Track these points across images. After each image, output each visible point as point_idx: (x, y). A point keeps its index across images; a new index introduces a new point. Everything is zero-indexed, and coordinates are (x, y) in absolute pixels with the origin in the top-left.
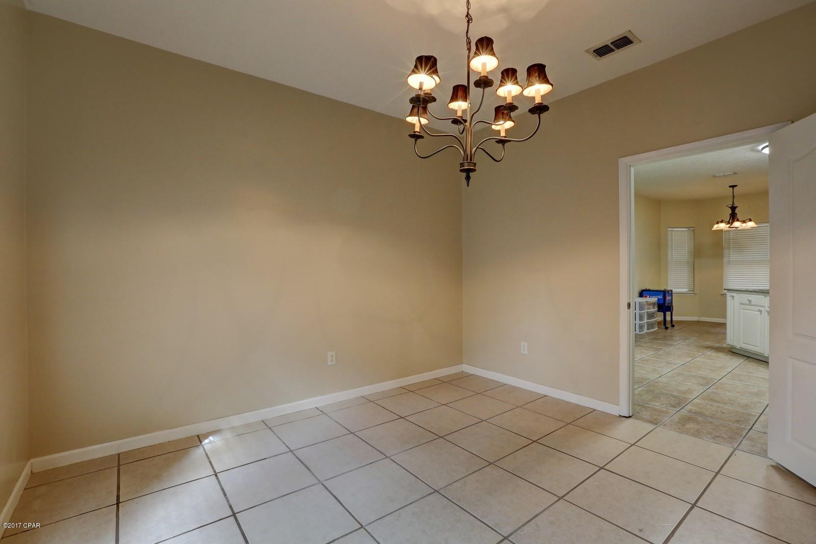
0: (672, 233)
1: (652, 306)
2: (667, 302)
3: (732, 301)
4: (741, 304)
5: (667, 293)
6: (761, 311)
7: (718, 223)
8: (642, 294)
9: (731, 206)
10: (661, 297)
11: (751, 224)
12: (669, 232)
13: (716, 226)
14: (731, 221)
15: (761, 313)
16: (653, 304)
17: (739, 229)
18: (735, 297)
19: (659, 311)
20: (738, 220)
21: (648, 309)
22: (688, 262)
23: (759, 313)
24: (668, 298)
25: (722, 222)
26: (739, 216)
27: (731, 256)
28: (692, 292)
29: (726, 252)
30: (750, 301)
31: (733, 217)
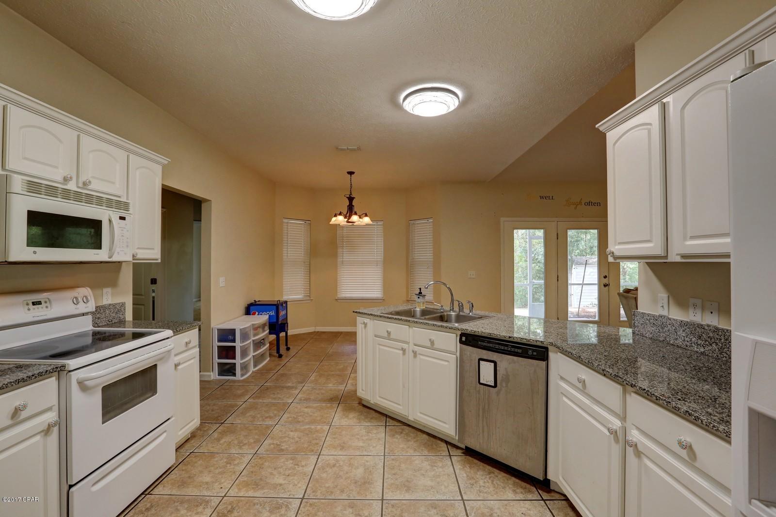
0: (287, 226)
1: (261, 330)
2: (280, 319)
3: (364, 330)
4: (376, 336)
5: (280, 307)
6: (404, 350)
7: (335, 216)
8: (249, 310)
9: (348, 196)
10: (273, 313)
11: (367, 220)
12: (284, 224)
13: (334, 219)
14: (348, 215)
15: (404, 354)
16: (264, 325)
17: (355, 224)
18: (368, 325)
19: (270, 333)
20: (356, 214)
21: (255, 335)
22: (304, 262)
23: (401, 352)
24: (282, 313)
25: (340, 214)
26: (355, 209)
27: (345, 256)
28: (308, 298)
29: (340, 250)
30: (389, 333)
31: (350, 211)
